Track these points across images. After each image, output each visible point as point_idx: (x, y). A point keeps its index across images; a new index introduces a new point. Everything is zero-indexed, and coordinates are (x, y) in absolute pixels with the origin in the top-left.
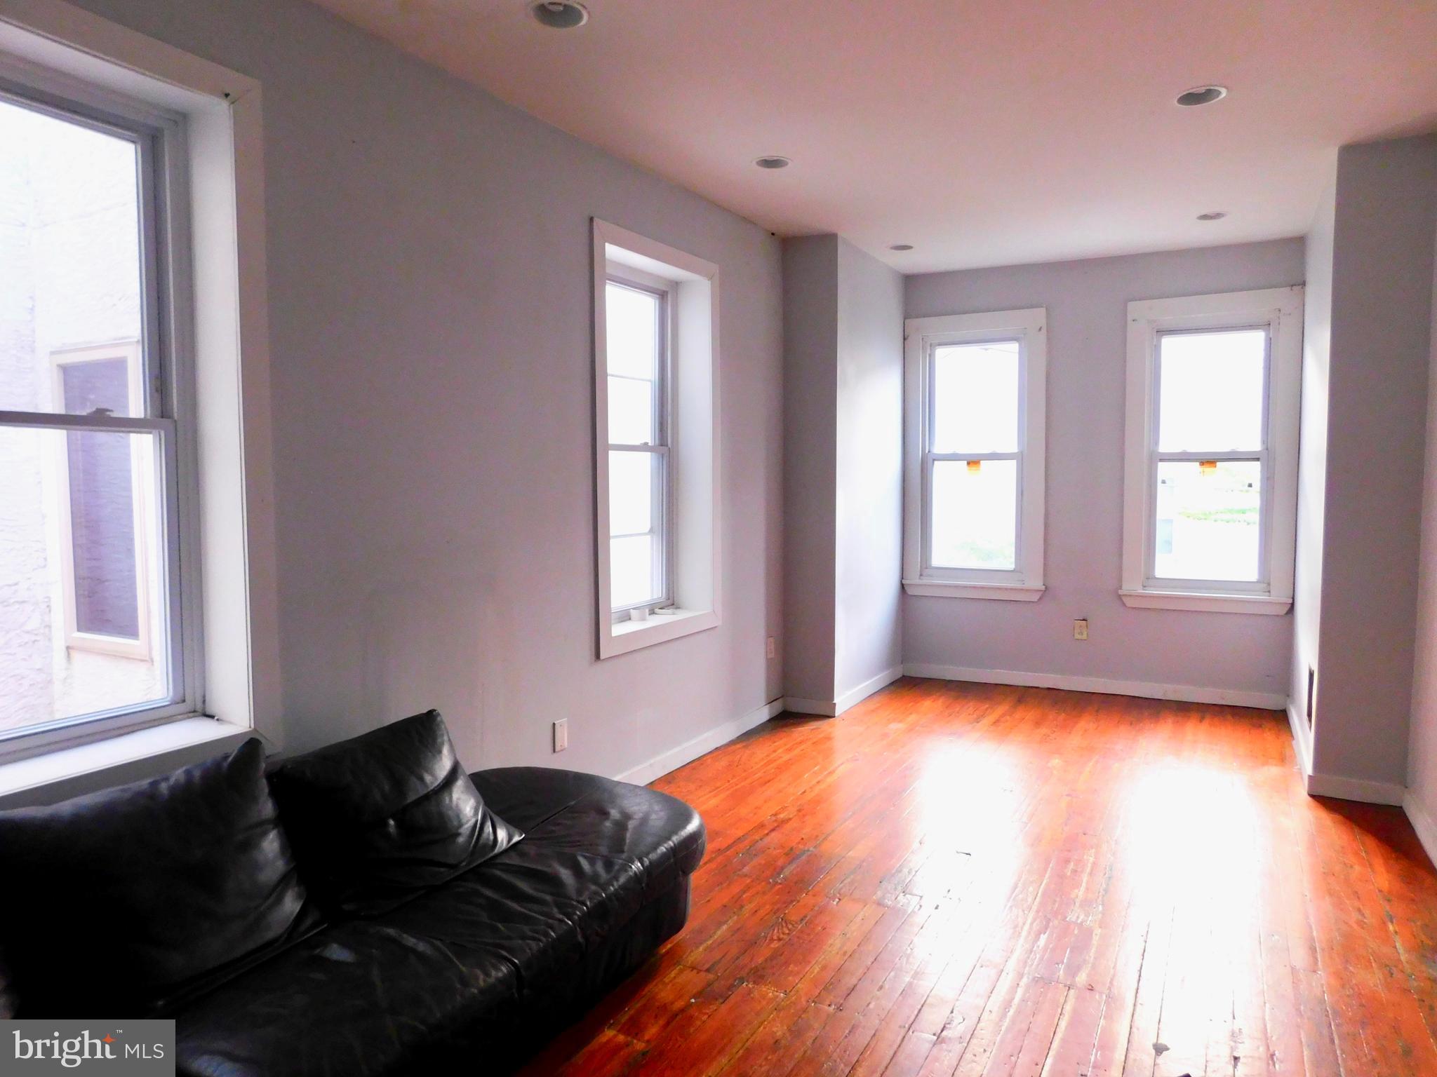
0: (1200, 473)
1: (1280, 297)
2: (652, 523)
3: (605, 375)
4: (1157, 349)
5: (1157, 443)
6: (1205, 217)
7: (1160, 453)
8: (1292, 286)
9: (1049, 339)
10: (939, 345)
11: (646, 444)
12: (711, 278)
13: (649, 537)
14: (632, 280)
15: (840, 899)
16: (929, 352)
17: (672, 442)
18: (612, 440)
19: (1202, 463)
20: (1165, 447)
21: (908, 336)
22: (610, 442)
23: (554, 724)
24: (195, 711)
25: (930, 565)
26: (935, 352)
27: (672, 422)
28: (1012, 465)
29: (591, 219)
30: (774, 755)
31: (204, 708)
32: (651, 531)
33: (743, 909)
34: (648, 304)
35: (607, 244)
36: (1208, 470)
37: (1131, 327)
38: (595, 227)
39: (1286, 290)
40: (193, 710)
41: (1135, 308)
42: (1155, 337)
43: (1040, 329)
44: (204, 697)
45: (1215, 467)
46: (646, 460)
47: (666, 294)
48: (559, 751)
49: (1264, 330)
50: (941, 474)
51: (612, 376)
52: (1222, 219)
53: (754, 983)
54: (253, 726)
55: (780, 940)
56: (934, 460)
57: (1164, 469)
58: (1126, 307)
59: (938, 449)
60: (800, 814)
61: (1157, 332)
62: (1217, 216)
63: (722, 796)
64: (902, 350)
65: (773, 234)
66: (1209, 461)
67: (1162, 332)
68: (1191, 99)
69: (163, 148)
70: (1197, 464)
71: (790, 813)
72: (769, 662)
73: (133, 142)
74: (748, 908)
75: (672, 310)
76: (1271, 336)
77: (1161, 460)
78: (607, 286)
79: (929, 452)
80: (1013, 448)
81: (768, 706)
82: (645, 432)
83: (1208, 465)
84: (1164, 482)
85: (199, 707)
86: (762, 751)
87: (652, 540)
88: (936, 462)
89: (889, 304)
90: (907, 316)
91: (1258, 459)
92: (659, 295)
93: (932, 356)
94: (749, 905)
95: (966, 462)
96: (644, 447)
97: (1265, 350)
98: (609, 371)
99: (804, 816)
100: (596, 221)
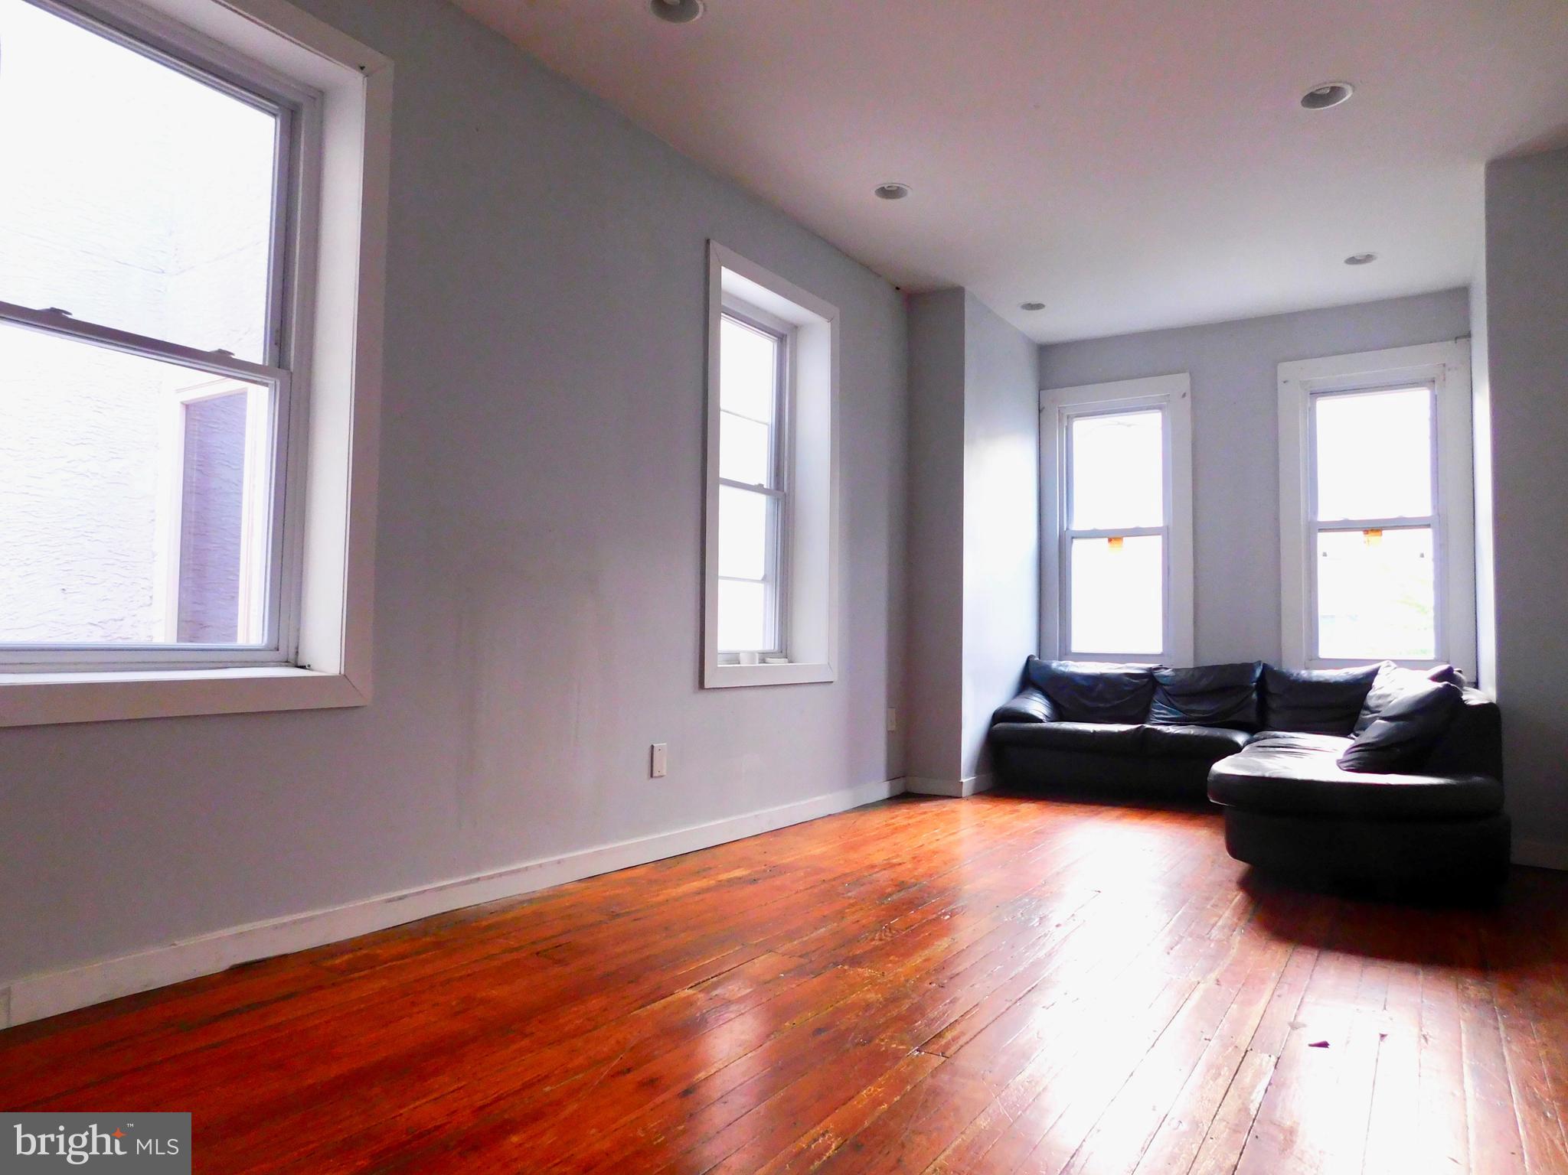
0: (1365, 542)
1: (1445, 352)
2: (765, 571)
3: (718, 410)
4: (1312, 411)
5: (1315, 512)
6: (1352, 261)
7: (1319, 522)
8: (1456, 338)
9: (1193, 408)
10: (1076, 417)
11: (761, 485)
12: (831, 320)
13: (762, 586)
14: (751, 317)
15: (951, 916)
16: (1066, 424)
17: (789, 488)
18: (724, 473)
19: (1366, 531)
20: (1324, 515)
21: (1044, 408)
22: (721, 476)
23: (652, 747)
24: (287, 662)
25: (1070, 651)
26: (1072, 425)
27: (789, 467)
28: (1157, 541)
29: (708, 242)
30: (893, 821)
31: (296, 661)
32: (764, 579)
33: (845, 919)
34: (765, 347)
35: (723, 268)
36: (1373, 538)
37: (1282, 388)
38: (712, 251)
39: (1450, 343)
40: (285, 660)
41: (1285, 370)
42: (1309, 400)
43: (1184, 395)
44: (297, 648)
45: (1381, 535)
46: (761, 503)
47: (785, 336)
48: (656, 777)
49: (1429, 388)
50: (1079, 550)
51: (724, 411)
52: (1374, 263)
53: (850, 966)
54: (343, 672)
55: (881, 940)
56: (1073, 538)
57: (1324, 540)
58: (1275, 367)
59: (1078, 524)
60: (915, 861)
61: (1311, 394)
62: (1368, 258)
63: (831, 846)
64: (1038, 426)
65: (898, 288)
66: (1373, 528)
67: (1316, 394)
68: (1314, 99)
69: (300, 127)
70: (1362, 533)
71: (905, 857)
72: (890, 734)
73: (274, 115)
74: (849, 919)
75: (791, 353)
76: (1436, 393)
77: (1320, 530)
78: (722, 321)
79: (1067, 529)
80: (1158, 521)
81: (888, 782)
82: (760, 472)
83: (1372, 534)
84: (1325, 555)
85: (292, 657)
86: (879, 820)
87: (765, 589)
88: (1075, 541)
89: (1023, 376)
90: (1042, 387)
91: (1428, 526)
92: (778, 338)
93: (1069, 429)
94: (851, 917)
95: (1107, 539)
96: (758, 489)
97: (1431, 408)
98: (722, 406)
99: (919, 861)
100: (713, 244)
